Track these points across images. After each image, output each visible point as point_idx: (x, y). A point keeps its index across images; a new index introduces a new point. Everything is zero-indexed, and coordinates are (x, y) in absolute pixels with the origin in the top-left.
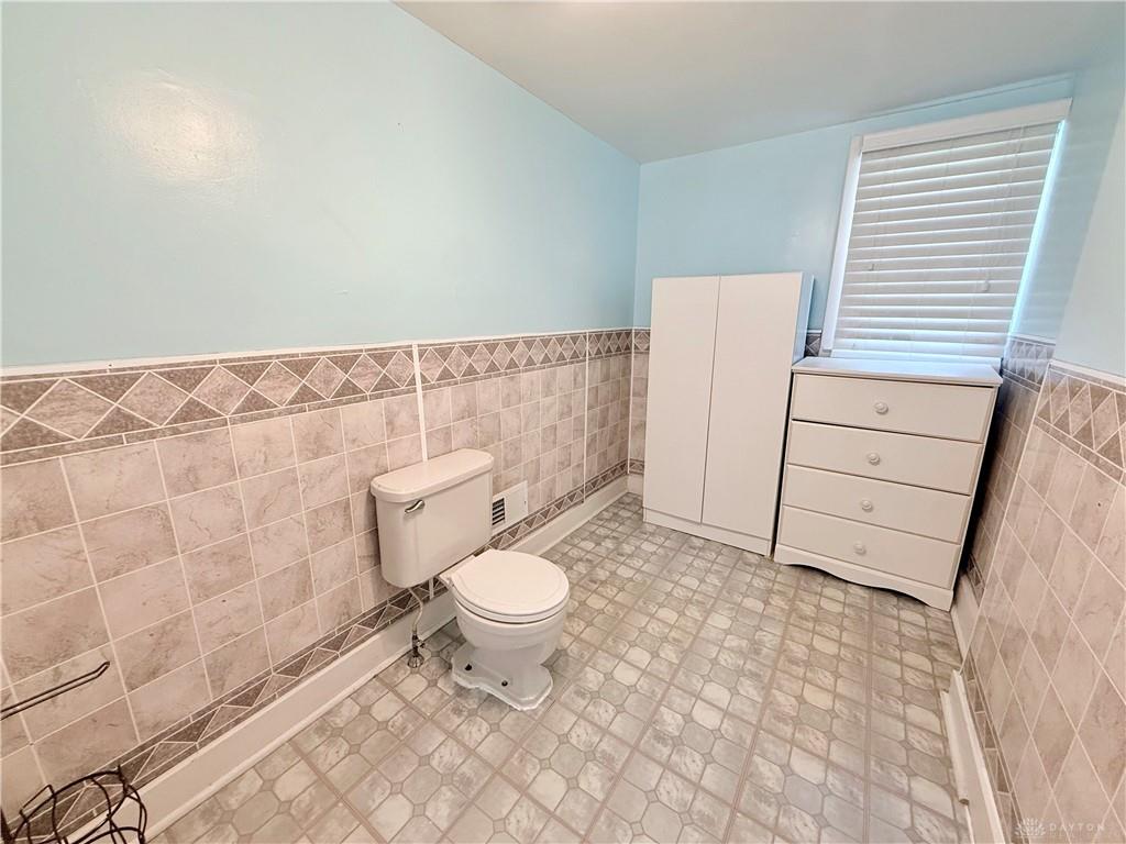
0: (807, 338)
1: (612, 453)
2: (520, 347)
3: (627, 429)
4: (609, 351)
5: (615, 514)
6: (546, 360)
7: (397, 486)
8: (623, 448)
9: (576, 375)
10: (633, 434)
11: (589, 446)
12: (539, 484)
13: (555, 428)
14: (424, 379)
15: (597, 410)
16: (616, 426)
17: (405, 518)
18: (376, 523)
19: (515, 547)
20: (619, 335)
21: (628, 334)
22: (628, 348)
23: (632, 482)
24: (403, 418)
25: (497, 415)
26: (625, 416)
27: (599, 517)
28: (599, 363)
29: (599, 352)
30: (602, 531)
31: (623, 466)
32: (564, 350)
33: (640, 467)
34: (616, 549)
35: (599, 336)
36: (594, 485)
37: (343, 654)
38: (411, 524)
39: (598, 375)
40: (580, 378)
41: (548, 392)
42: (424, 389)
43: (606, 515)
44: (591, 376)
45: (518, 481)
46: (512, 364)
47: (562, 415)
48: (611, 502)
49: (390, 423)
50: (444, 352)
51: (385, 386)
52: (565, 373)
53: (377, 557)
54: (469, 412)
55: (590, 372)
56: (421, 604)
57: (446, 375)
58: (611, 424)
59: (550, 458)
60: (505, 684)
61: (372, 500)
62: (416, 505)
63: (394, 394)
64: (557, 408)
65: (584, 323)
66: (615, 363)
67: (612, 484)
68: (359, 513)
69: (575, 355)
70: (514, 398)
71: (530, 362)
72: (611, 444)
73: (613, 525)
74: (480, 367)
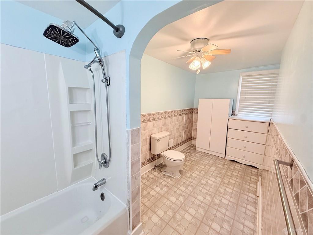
0: (232, 111)
1: (189, 135)
2: (173, 112)
3: (192, 130)
4: (189, 113)
5: (190, 148)
6: (177, 115)
7: (156, 136)
8: (191, 134)
9: (182, 118)
10: (193, 131)
11: (184, 133)
12: (175, 140)
13: (178, 128)
14: (159, 118)
15: (186, 125)
16: (190, 129)
17: (157, 142)
18: (151, 143)
19: (175, 150)
20: (191, 109)
21: (193, 109)
22: (193, 112)
23: (193, 142)
24: (155, 125)
25: (169, 125)
26: (192, 127)
27: (186, 149)
28: (187, 115)
29: (187, 113)
30: (187, 151)
31: (191, 138)
32: (180, 113)
33: (195, 138)
34: (190, 155)
35: (187, 110)
36: (185, 142)
37: (144, 166)
38: (158, 143)
39: (187, 118)
40: (183, 118)
41: (177, 121)
42: (159, 120)
43: (188, 148)
44: (185, 118)
45: (171, 139)
46: (172, 116)
47: (180, 126)
48: (188, 146)
49: (154, 126)
50: (162, 113)
51: (154, 119)
52: (181, 117)
53: (150, 149)
54: (165, 124)
55: (185, 117)
56: (157, 159)
57: (162, 118)
58: (189, 129)
59: (177, 135)
60: (172, 174)
61: (151, 138)
62: (159, 140)
63: (155, 121)
64: (179, 124)
65: (184, 107)
66: (190, 115)
67: (189, 142)
68: (148, 141)
69: (183, 114)
70: (172, 122)
71: (175, 115)
72: (189, 133)
73: (190, 150)
74: (167, 116)
